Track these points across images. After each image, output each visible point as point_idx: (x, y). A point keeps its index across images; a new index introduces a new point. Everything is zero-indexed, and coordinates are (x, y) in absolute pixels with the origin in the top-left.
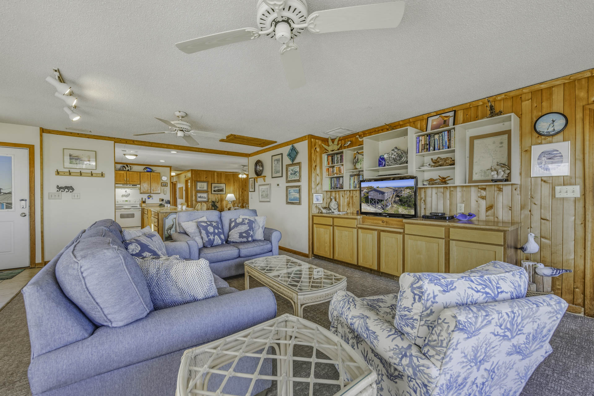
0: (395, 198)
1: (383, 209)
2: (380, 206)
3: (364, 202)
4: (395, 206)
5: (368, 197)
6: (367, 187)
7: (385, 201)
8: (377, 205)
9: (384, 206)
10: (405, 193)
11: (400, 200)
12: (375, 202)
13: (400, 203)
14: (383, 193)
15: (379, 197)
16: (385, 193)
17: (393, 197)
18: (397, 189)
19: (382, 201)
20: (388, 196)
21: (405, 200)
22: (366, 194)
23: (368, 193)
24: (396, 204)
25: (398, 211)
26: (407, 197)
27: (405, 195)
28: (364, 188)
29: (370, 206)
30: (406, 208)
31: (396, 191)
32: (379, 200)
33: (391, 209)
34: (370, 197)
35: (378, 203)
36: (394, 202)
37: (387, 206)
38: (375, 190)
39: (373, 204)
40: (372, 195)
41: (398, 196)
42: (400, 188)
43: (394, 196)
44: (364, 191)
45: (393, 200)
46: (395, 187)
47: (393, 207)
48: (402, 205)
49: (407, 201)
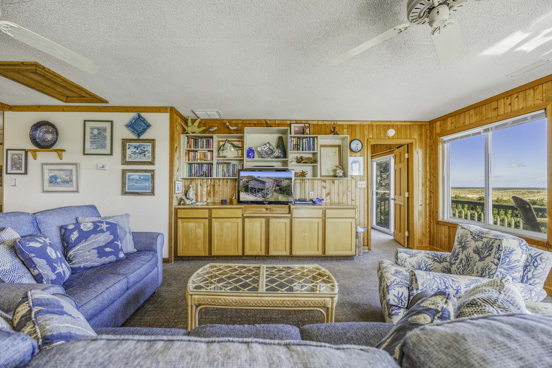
0: (275, 187)
1: (264, 197)
2: (260, 195)
3: (243, 191)
4: (276, 194)
5: (248, 186)
6: (247, 176)
7: (266, 190)
8: (257, 194)
9: (264, 194)
10: (284, 183)
11: (280, 189)
12: (255, 191)
13: (280, 192)
14: (264, 183)
15: (260, 186)
16: (266, 182)
17: (273, 186)
18: (277, 179)
19: (262, 189)
20: (268, 185)
21: (285, 189)
22: (245, 183)
23: (248, 182)
24: (276, 192)
25: (278, 199)
26: (286, 187)
27: (285, 185)
28: (244, 177)
29: (250, 195)
30: (285, 195)
31: (277, 181)
32: (259, 189)
33: (271, 197)
34: (250, 186)
35: (258, 192)
36: (275, 190)
37: (267, 194)
38: (256, 180)
39: (253, 192)
40: (252, 184)
41: (278, 186)
42: (281, 178)
43: (275, 186)
44: (244, 180)
45: (274, 189)
46: (276, 178)
47: (273, 195)
48: (281, 193)
49: (286, 190)
